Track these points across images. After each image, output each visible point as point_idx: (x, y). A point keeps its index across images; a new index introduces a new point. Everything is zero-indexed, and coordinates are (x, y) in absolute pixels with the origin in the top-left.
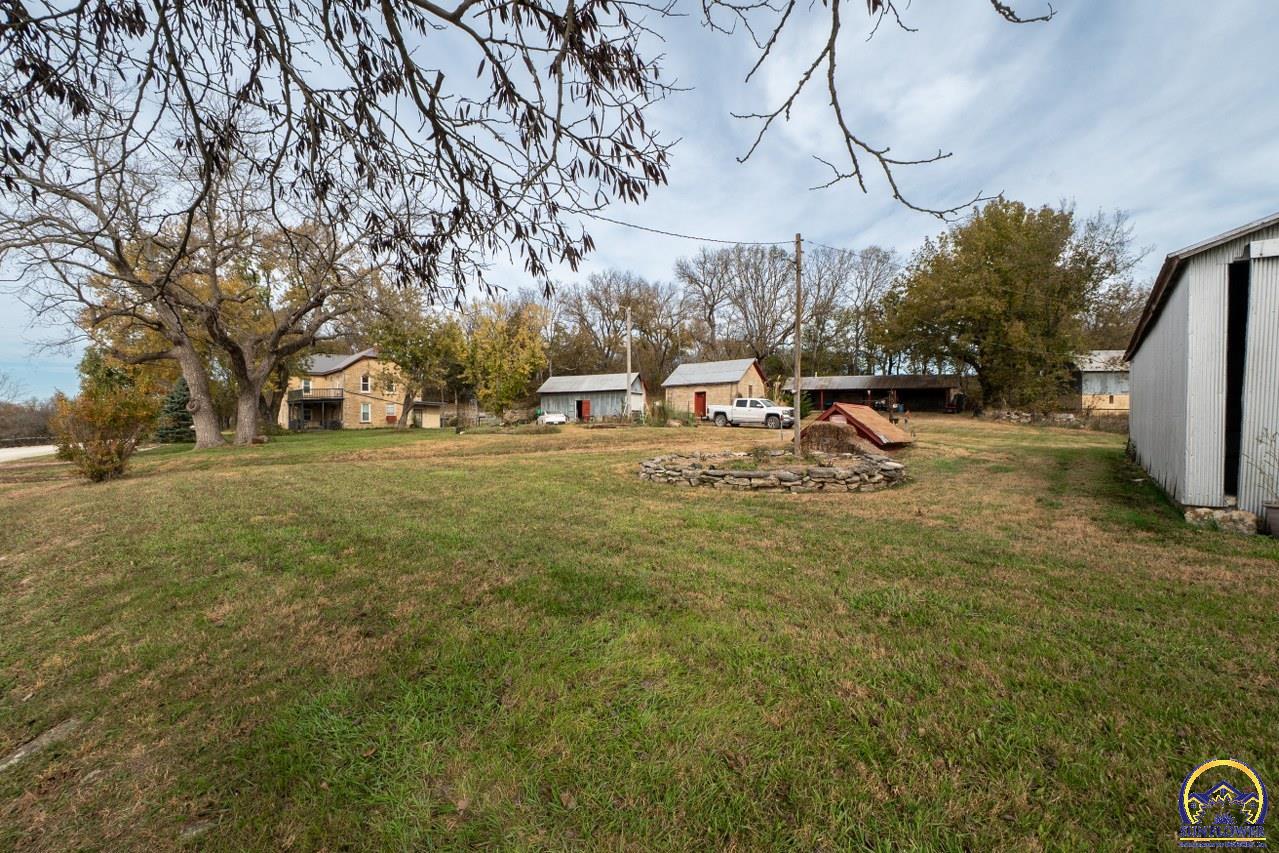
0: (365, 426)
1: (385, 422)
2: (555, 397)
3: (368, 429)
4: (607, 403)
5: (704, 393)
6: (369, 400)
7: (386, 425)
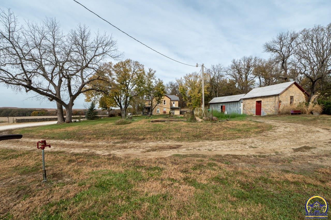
0: (158, 114)
1: (163, 113)
2: (214, 105)
3: (158, 115)
4: (231, 106)
5: (261, 101)
6: (159, 107)
7: (163, 114)
